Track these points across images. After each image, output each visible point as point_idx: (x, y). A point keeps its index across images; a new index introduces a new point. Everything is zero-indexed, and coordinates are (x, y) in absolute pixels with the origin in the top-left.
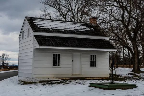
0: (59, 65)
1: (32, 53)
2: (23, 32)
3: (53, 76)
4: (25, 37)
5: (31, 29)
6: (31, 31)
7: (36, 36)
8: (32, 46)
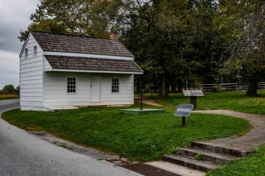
0: (74, 91)
1: (41, 77)
2: (27, 49)
3: (67, 104)
4: (29, 57)
5: (38, 46)
6: (39, 49)
7: (47, 56)
8: (41, 68)
